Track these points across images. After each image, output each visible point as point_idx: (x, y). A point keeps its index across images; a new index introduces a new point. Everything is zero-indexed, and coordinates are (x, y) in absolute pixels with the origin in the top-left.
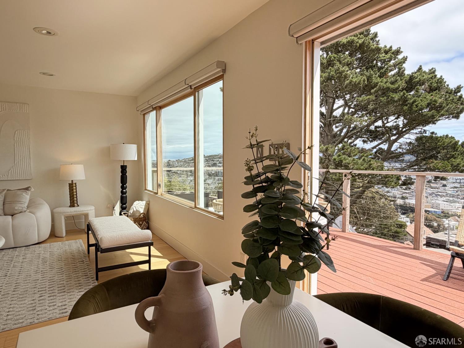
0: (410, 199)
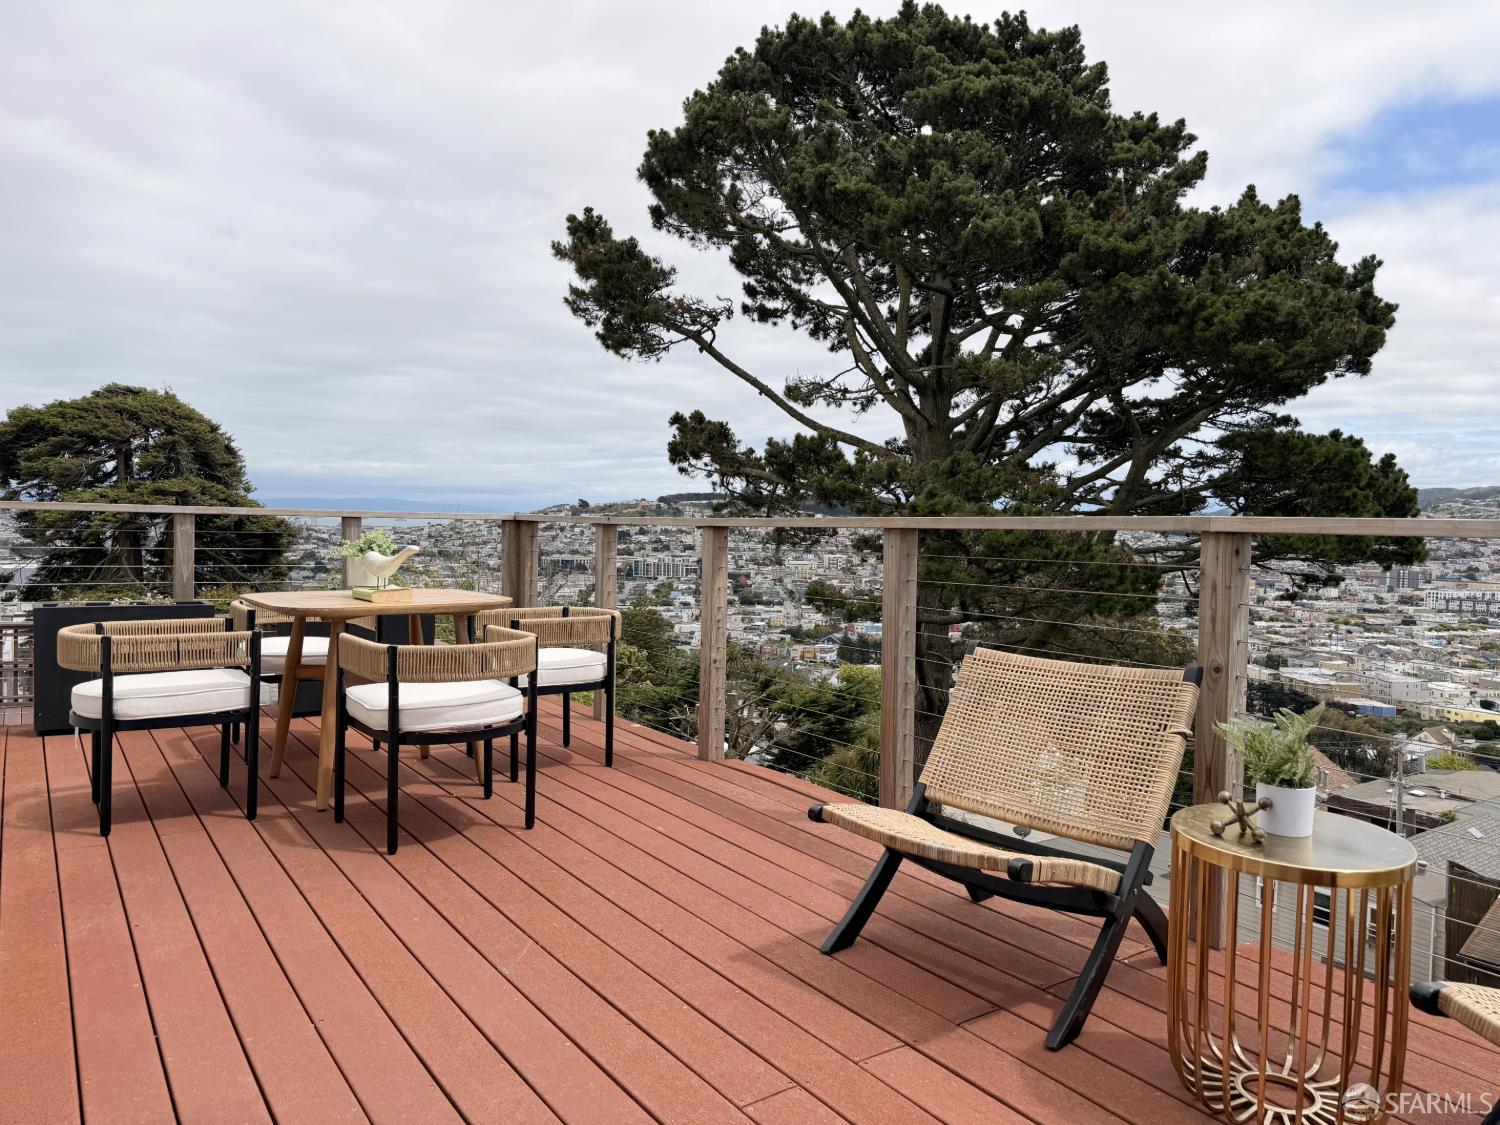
0: (1294, 666)
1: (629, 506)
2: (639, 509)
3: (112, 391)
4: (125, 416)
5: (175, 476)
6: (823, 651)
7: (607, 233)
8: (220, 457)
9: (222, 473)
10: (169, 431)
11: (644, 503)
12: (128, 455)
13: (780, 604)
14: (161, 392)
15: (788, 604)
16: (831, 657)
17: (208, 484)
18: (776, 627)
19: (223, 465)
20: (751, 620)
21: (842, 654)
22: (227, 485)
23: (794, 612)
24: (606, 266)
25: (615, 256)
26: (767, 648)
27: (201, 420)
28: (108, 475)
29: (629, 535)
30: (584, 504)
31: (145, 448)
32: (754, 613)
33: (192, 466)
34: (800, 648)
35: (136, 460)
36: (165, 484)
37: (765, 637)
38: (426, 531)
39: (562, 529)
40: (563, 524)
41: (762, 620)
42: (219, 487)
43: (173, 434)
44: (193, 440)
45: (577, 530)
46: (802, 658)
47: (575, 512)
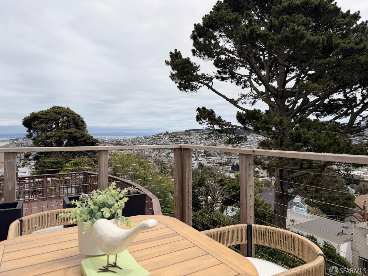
1: (178, 133)
2: (180, 133)
3: (54, 108)
4: (57, 114)
5: (69, 128)
6: (227, 168)
7: (181, 57)
8: (81, 123)
9: (81, 127)
10: (68, 117)
11: (182, 132)
12: (58, 124)
13: (216, 156)
14: (66, 108)
15: (218, 156)
16: (230, 169)
17: (77, 130)
18: (215, 162)
19: (81, 125)
20: (209, 160)
21: (232, 169)
22: (82, 130)
23: (219, 158)
24: (181, 65)
25: (184, 62)
26: (213, 168)
27: (76, 114)
28: (54, 129)
29: (178, 140)
30: (167, 133)
31: (62, 122)
32: (209, 159)
33: (73, 126)
34: (221, 167)
35: (60, 125)
36: (67, 131)
37: (212, 165)
38: (131, 140)
39: (162, 139)
40: (162, 138)
41: (212, 160)
42: (80, 131)
43: (69, 118)
44: (74, 119)
45: (166, 139)
46: (222, 170)
47: (165, 134)
